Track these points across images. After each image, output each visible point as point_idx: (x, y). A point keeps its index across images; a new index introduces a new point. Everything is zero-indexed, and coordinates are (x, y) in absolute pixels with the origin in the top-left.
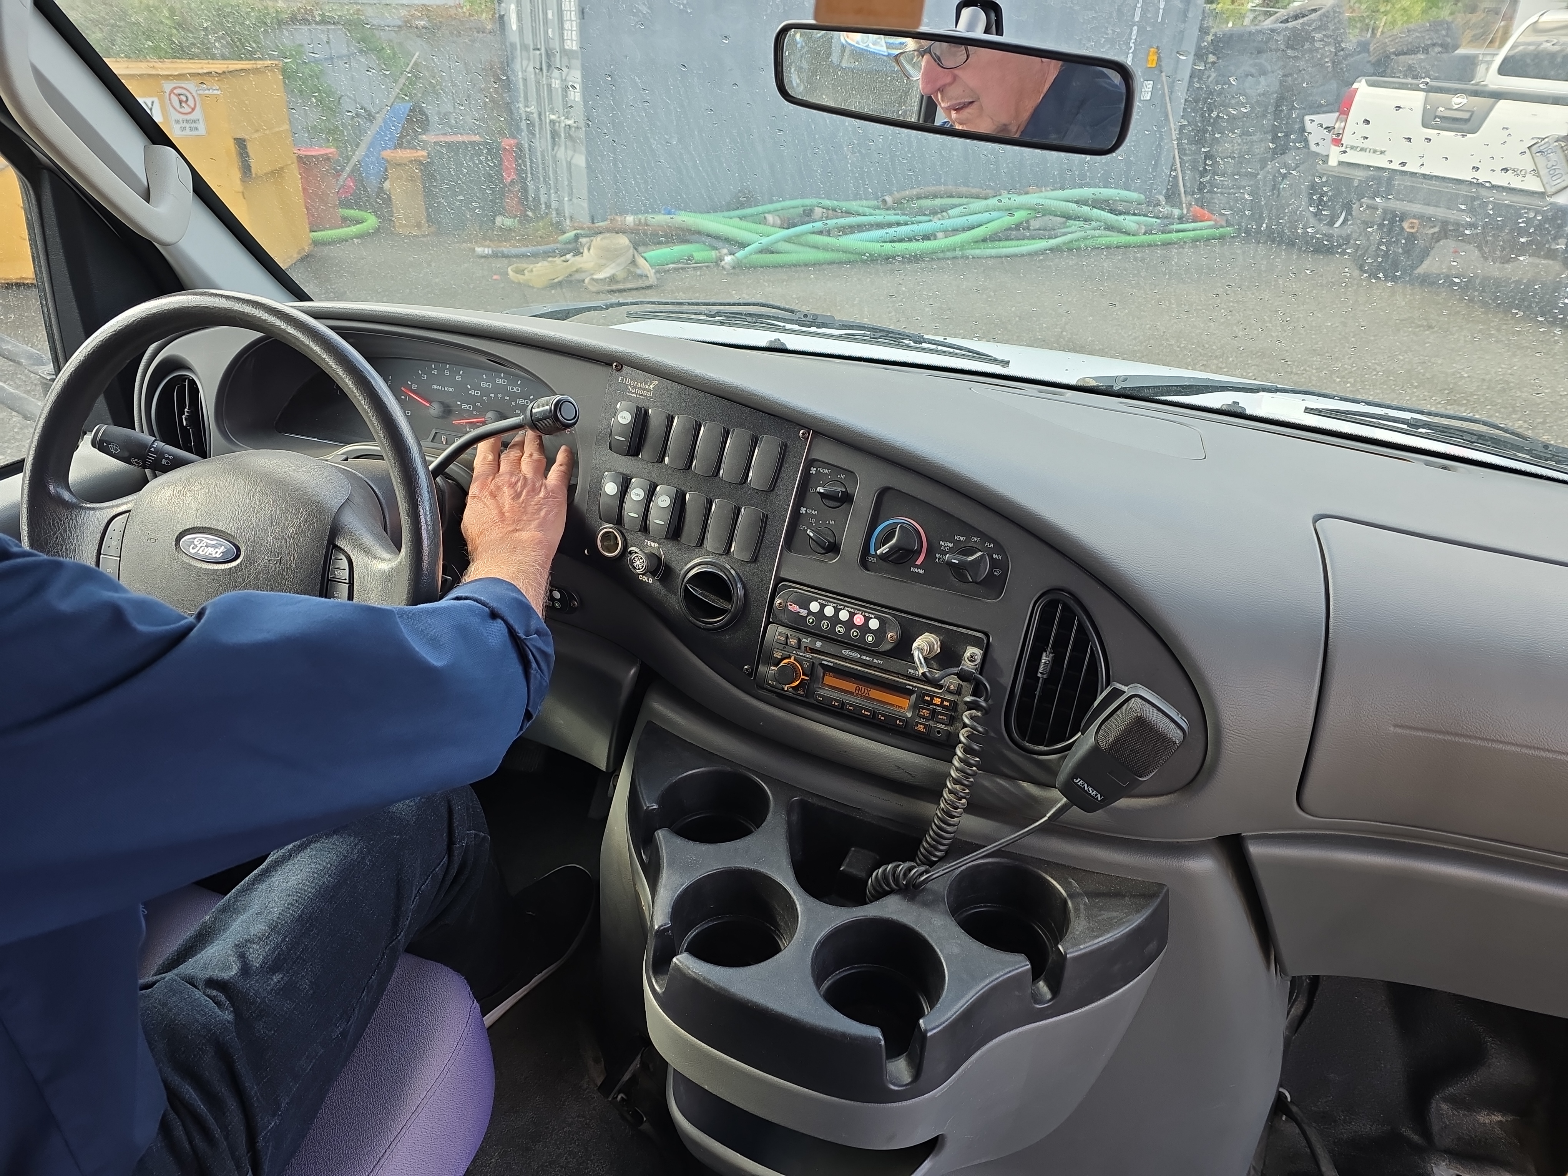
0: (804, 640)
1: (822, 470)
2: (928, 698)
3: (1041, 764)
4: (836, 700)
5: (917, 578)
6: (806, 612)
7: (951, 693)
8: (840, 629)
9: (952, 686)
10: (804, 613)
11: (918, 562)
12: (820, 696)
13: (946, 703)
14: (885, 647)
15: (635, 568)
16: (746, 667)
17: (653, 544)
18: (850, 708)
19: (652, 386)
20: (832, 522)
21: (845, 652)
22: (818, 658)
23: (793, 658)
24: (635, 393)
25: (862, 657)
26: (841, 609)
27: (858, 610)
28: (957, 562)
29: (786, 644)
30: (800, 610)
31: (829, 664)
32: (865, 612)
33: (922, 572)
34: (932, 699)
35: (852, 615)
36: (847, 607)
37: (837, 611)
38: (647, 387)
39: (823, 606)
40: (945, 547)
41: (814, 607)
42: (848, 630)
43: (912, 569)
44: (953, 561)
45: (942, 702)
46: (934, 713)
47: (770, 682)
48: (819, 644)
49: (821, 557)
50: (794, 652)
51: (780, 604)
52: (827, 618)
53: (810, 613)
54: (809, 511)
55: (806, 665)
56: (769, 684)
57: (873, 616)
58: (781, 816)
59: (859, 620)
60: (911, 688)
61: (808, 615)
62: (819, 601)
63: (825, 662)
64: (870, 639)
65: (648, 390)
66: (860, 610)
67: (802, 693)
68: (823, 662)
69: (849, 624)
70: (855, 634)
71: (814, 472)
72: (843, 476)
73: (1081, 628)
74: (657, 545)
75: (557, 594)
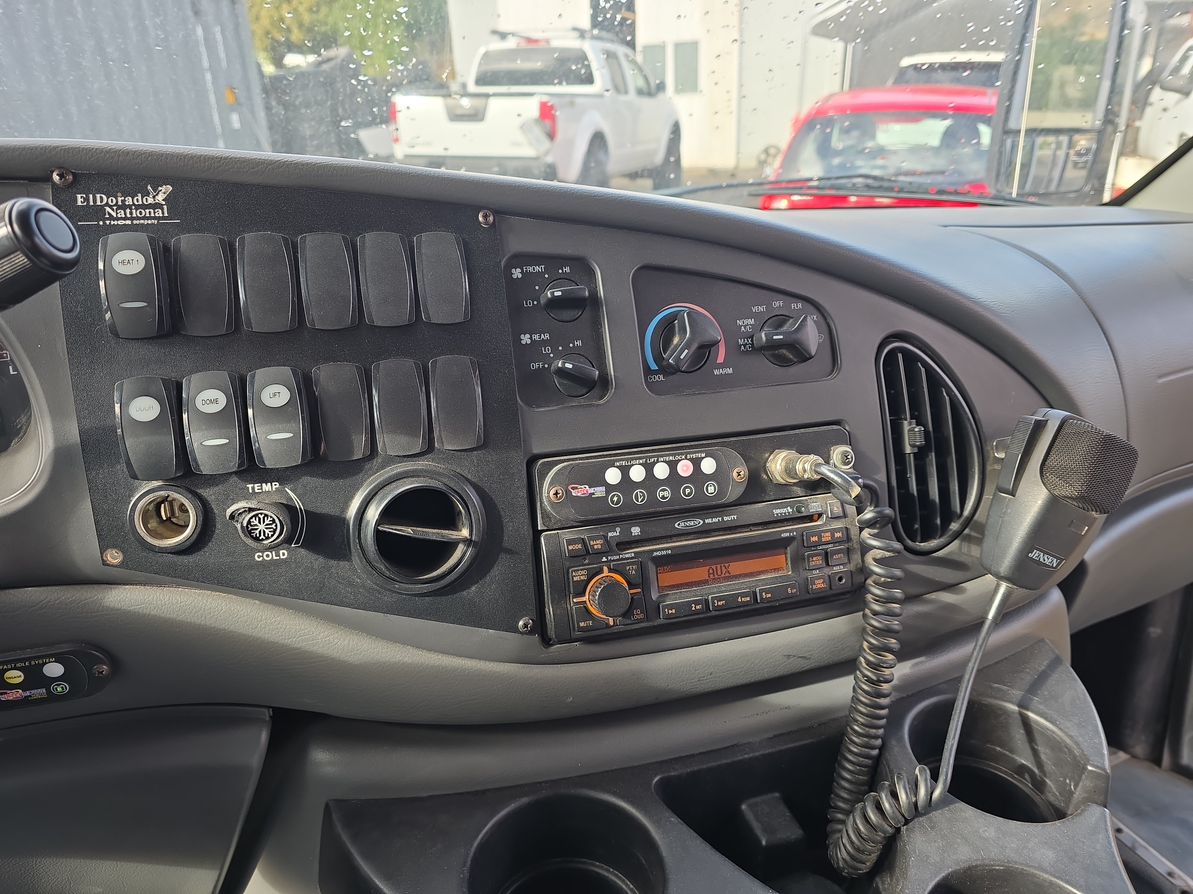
0: (610, 534)
1: (530, 269)
2: (815, 539)
3: (946, 562)
4: (697, 602)
5: (725, 383)
6: (603, 489)
7: (837, 518)
8: (664, 494)
9: (835, 509)
10: (599, 491)
11: (720, 359)
12: (670, 607)
13: (838, 535)
14: (733, 493)
15: (257, 539)
16: (521, 623)
17: (267, 487)
18: (720, 603)
19: (160, 198)
20: (579, 343)
21: (680, 525)
22: (644, 552)
23: (605, 569)
24: (125, 219)
25: (707, 521)
26: (654, 463)
27: (679, 454)
28: (781, 337)
29: (588, 553)
30: (591, 491)
31: (664, 553)
32: (690, 453)
33: (730, 371)
34: (820, 537)
35: (673, 465)
36: (662, 456)
37: (649, 468)
38: (150, 200)
39: (625, 471)
40: (745, 327)
41: (613, 476)
42: (675, 491)
43: (716, 372)
44: (775, 337)
45: (833, 535)
46: (826, 556)
47: (582, 624)
48: (636, 531)
49: (582, 401)
50: (604, 559)
51: (556, 494)
52: (638, 485)
53: (610, 488)
54: (536, 337)
55: (632, 570)
56: (581, 629)
57: (703, 455)
58: (670, 822)
59: (685, 468)
60: (787, 534)
61: (608, 492)
62: (618, 464)
63: (658, 553)
64: (711, 489)
65: (156, 206)
66: (682, 454)
67: (641, 616)
68: (655, 554)
69: (674, 479)
70: (688, 491)
71: (520, 276)
72: (567, 269)
74: (276, 485)
75: (54, 669)
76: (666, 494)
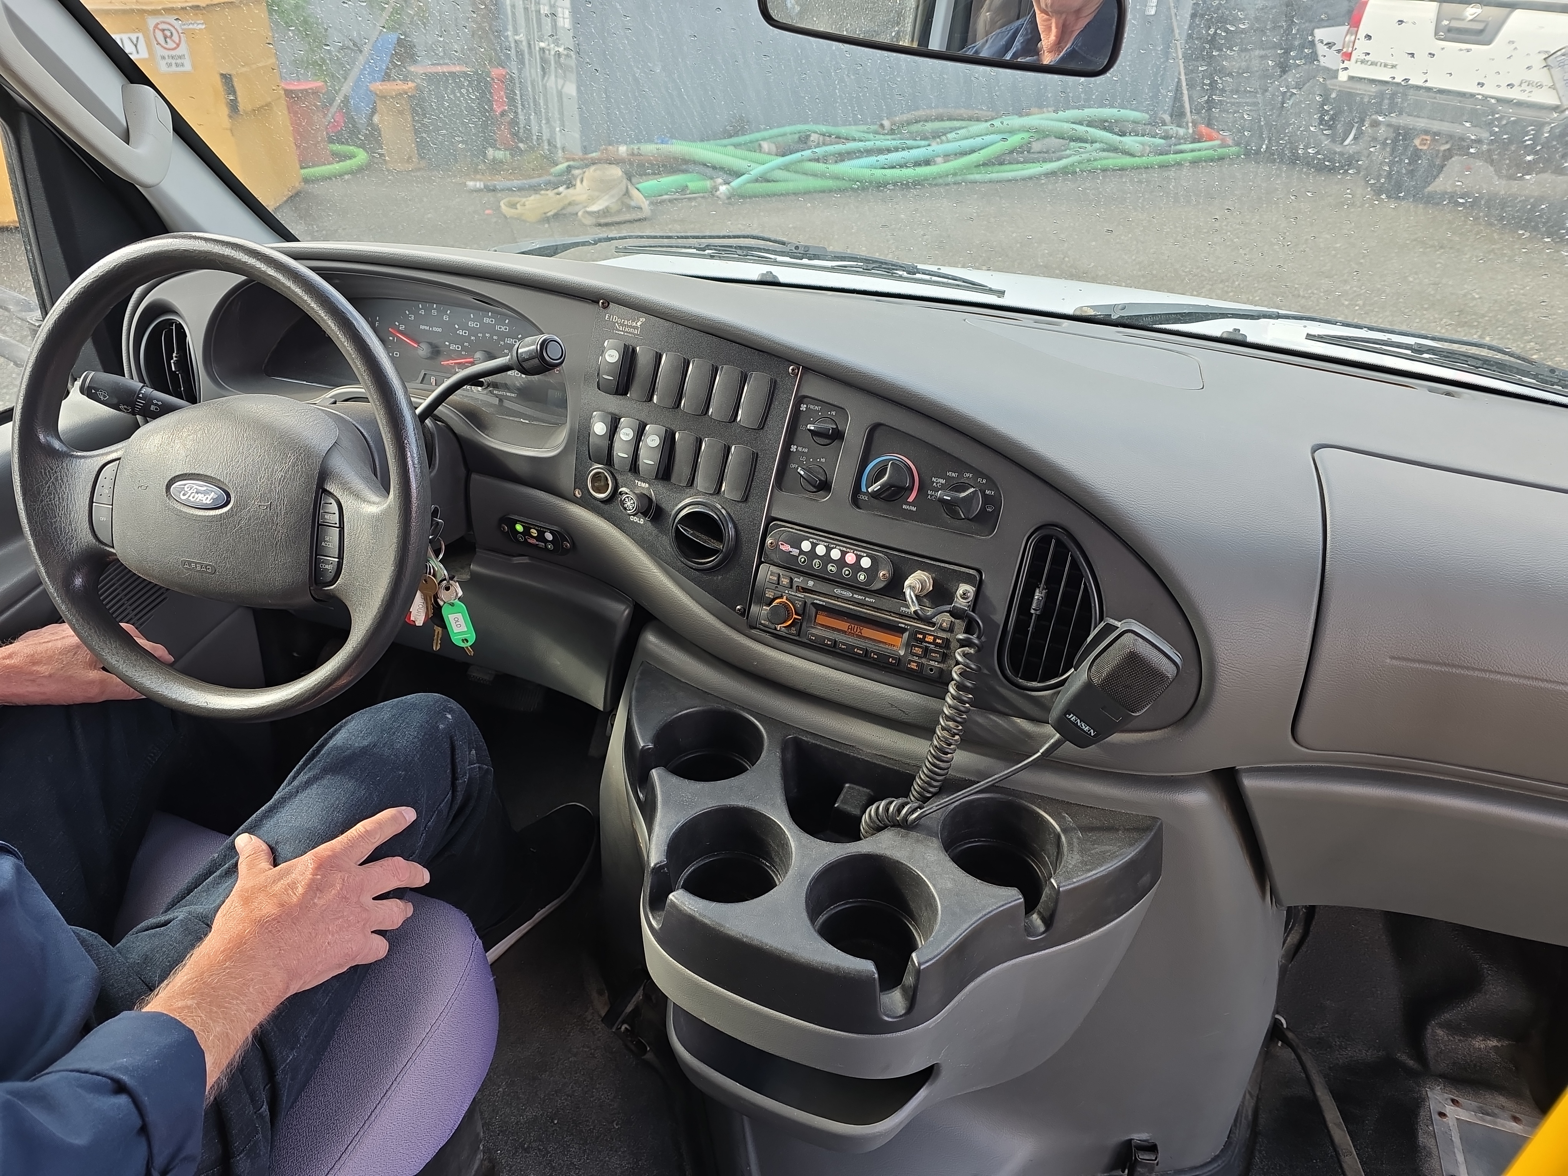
0: (796, 579)
1: (812, 407)
2: (921, 636)
3: (1036, 701)
4: (829, 640)
5: (909, 515)
6: (798, 551)
7: (944, 630)
8: (831, 568)
9: (945, 624)
10: (795, 552)
11: (910, 499)
12: (813, 635)
13: (938, 641)
14: (878, 585)
15: (625, 509)
16: (738, 607)
17: (643, 485)
18: (843, 647)
19: (639, 324)
20: (823, 460)
21: (838, 591)
22: (812, 598)
23: (785, 597)
24: (622, 331)
25: (855, 596)
26: (833, 548)
27: (850, 548)
28: (949, 498)
29: (778, 584)
30: (791, 549)
31: (821, 603)
32: (857, 550)
33: (915, 509)
34: (924, 637)
35: (844, 554)
36: (839, 545)
37: (829, 549)
38: (634, 324)
39: (814, 546)
40: (937, 483)
41: (806, 546)
42: (840, 569)
43: (904, 507)
44: (945, 497)
45: (934, 640)
46: (926, 650)
47: (763, 622)
48: (811, 583)
49: (812, 495)
50: (787, 592)
51: (771, 543)
52: (818, 557)
53: (802, 552)
54: (800, 449)
55: (799, 604)
56: (761, 624)
57: (865, 555)
58: (775, 754)
59: (850, 558)
60: (903, 626)
61: (799, 555)
62: (811, 540)
63: (818, 602)
64: (862, 577)
65: (636, 328)
66: (852, 549)
67: (795, 632)
68: (815, 601)
69: (842, 562)
70: (847, 572)
71: (804, 409)
72: (834, 413)
73: (1075, 564)
74: (647, 485)
75: (549, 536)
76: (833, 569)
